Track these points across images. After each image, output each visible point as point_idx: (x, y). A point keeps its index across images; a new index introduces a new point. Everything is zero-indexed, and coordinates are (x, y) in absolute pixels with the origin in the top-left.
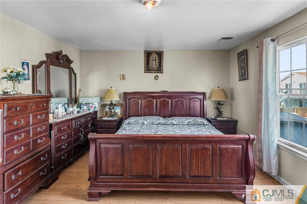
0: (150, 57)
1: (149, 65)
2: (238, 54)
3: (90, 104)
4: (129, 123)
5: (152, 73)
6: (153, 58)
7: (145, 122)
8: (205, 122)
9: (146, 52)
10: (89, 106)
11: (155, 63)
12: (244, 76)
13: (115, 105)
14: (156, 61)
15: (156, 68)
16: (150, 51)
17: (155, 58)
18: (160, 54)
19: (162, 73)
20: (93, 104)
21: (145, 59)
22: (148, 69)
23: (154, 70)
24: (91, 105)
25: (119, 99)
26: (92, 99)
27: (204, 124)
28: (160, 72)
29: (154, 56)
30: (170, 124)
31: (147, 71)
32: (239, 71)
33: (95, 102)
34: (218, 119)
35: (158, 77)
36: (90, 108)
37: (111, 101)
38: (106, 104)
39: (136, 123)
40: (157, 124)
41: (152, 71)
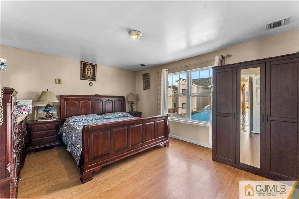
0: (85, 67)
1: (85, 73)
2: (143, 75)
3: (23, 106)
4: (75, 121)
5: (87, 80)
6: (88, 68)
7: (89, 119)
8: (128, 114)
9: (83, 62)
10: (21, 109)
11: (90, 72)
12: (147, 87)
13: (51, 107)
14: (91, 71)
15: (91, 77)
16: (86, 62)
17: (90, 68)
18: (94, 67)
19: (96, 81)
20: (27, 107)
21: (81, 68)
22: (83, 77)
23: (89, 78)
24: (23, 108)
25: (58, 102)
26: (26, 101)
27: (128, 116)
28: (94, 80)
29: (88, 67)
30: (108, 118)
31: (83, 78)
32: (144, 85)
33: (30, 105)
34: (132, 112)
35: (92, 84)
36: (22, 111)
37: (48, 103)
38: (38, 107)
39: (81, 120)
40: (99, 119)
41: (87, 78)
